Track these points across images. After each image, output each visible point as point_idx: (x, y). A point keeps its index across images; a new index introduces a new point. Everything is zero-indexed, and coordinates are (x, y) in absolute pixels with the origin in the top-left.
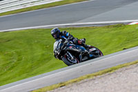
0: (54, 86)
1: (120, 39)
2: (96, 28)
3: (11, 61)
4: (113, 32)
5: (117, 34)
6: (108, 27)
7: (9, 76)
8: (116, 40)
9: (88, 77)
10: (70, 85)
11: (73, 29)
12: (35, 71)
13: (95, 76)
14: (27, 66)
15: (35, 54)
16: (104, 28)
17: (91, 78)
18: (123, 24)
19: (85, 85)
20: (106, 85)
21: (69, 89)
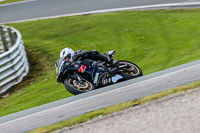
0: (124, 105)
9: (175, 91)
10: (146, 104)
11: (182, 11)
13: (185, 89)
15: (124, 49)
17: (179, 93)
19: (167, 103)
20: (195, 105)
21: (144, 110)
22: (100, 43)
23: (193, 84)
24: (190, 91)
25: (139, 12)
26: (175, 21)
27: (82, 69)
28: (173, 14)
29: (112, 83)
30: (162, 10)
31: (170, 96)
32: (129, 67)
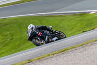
1: (82, 24)
2: (67, 16)
3: (6, 40)
4: (78, 19)
5: (81, 20)
6: (75, 15)
7: (3, 51)
8: (79, 25)
9: (48, 55)
11: (51, 16)
12: (21, 48)
13: (53, 54)
14: (17, 44)
16: (72, 16)
17: (50, 56)
18: (85, 13)
22: (12, 32)
23: (57, 52)
24: (56, 55)
25: (30, 17)
26: (48, 21)
27: (40, 34)
28: (47, 18)
29: (53, 41)
30: (42, 16)
31: (46, 58)
32: (60, 33)
